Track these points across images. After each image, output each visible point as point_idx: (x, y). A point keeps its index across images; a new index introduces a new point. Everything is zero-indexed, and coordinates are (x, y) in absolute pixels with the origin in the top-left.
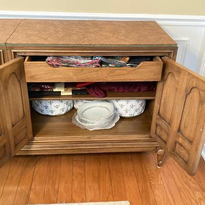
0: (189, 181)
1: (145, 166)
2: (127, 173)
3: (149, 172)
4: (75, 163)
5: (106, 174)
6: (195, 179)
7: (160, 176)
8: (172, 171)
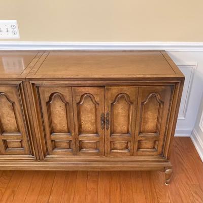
0: (196, 201)
1: (154, 183)
2: (136, 190)
3: (157, 190)
4: (89, 177)
5: (117, 190)
6: (201, 199)
7: (167, 195)
8: (180, 189)
